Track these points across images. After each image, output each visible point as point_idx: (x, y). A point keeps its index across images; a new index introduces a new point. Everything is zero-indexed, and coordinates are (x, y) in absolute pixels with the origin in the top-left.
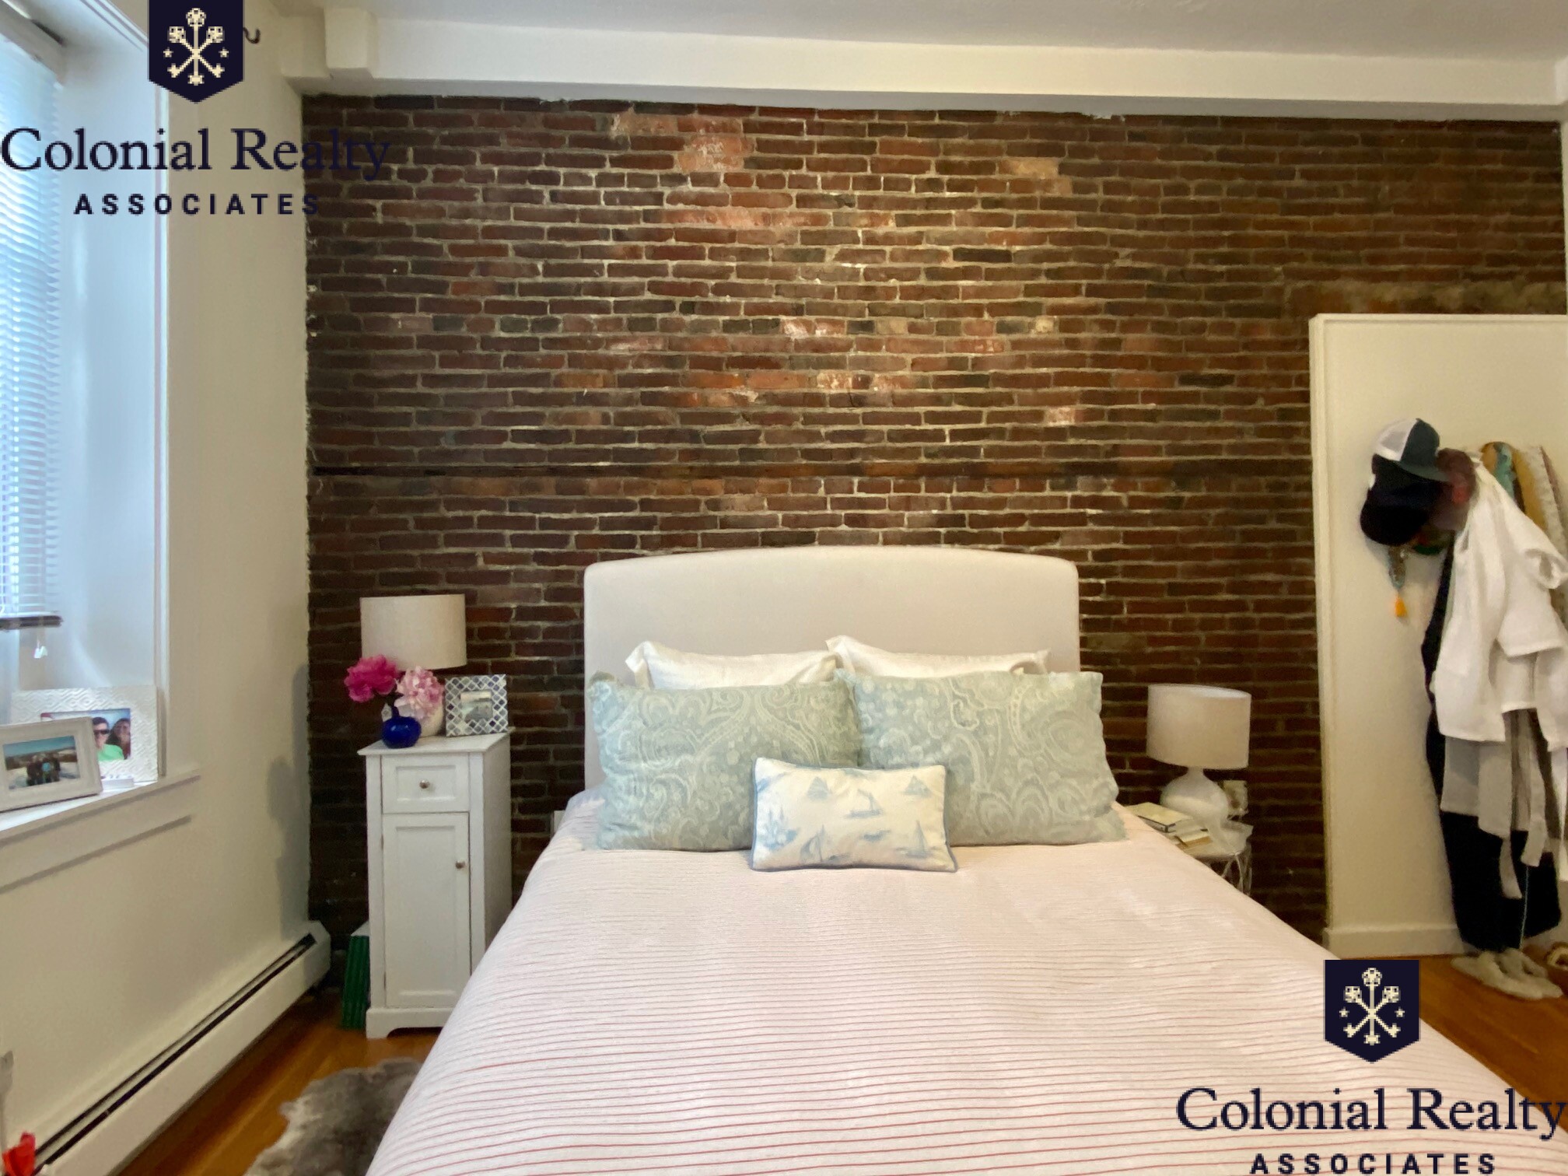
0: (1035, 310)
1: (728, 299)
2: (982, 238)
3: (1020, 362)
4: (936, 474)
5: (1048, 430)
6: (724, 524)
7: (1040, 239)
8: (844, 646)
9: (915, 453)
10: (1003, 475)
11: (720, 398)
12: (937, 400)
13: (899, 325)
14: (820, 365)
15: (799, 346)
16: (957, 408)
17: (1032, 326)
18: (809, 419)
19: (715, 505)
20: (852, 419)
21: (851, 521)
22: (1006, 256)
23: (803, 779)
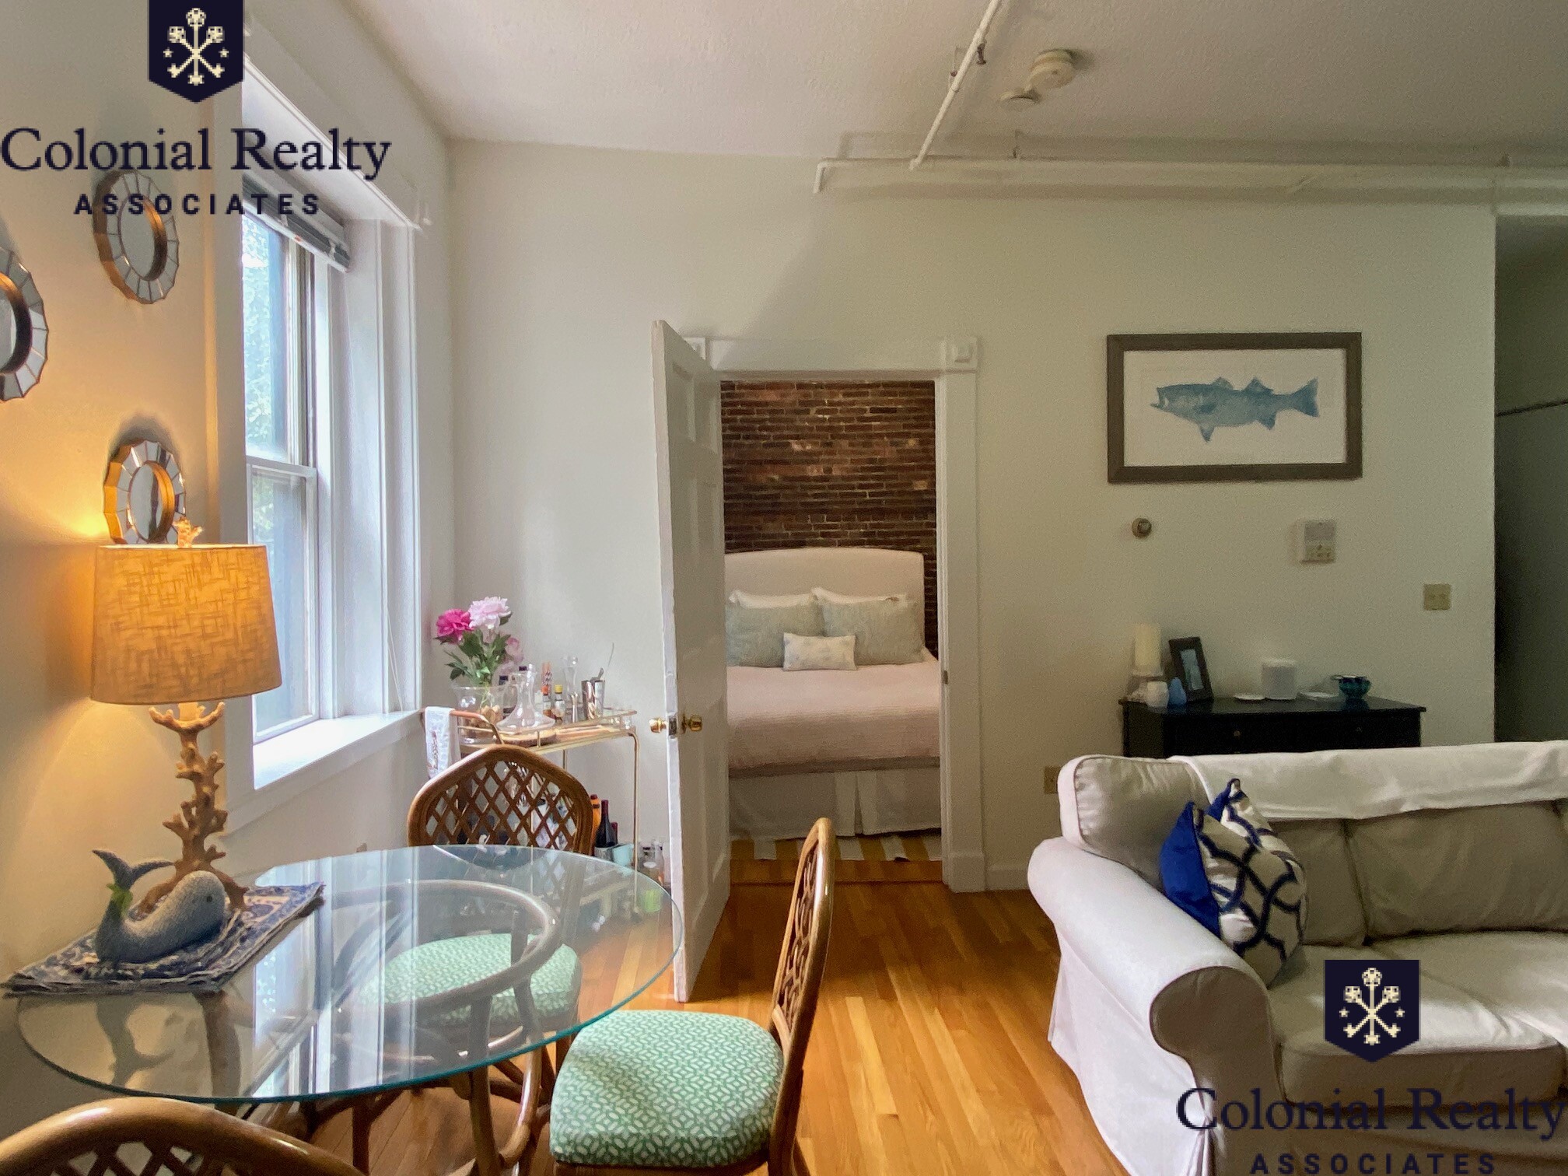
0: (908, 435)
1: (765, 433)
2: (884, 402)
3: (901, 459)
4: (863, 513)
5: (915, 492)
6: (764, 536)
7: (908, 402)
8: (819, 592)
9: (853, 503)
10: (892, 513)
11: (762, 479)
12: (862, 478)
13: (845, 443)
14: (808, 463)
15: (798, 453)
16: (872, 482)
17: (906, 442)
18: (803, 487)
19: (760, 528)
20: (823, 487)
21: (823, 535)
22: (894, 410)
23: (801, 640)
